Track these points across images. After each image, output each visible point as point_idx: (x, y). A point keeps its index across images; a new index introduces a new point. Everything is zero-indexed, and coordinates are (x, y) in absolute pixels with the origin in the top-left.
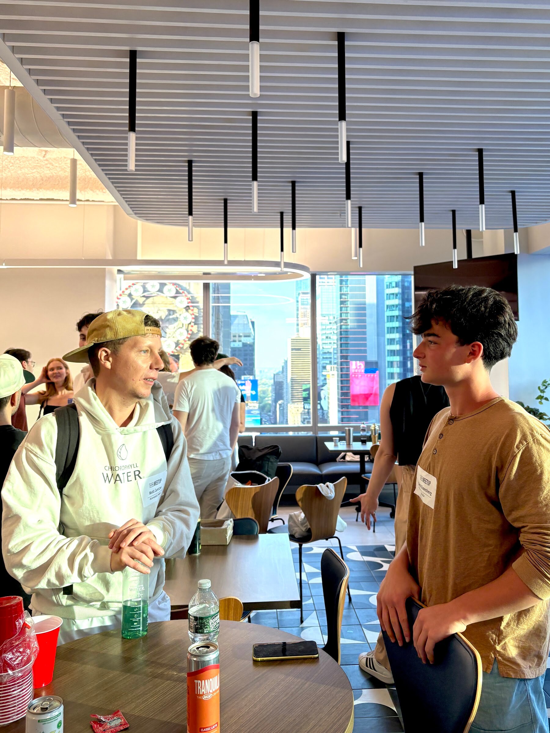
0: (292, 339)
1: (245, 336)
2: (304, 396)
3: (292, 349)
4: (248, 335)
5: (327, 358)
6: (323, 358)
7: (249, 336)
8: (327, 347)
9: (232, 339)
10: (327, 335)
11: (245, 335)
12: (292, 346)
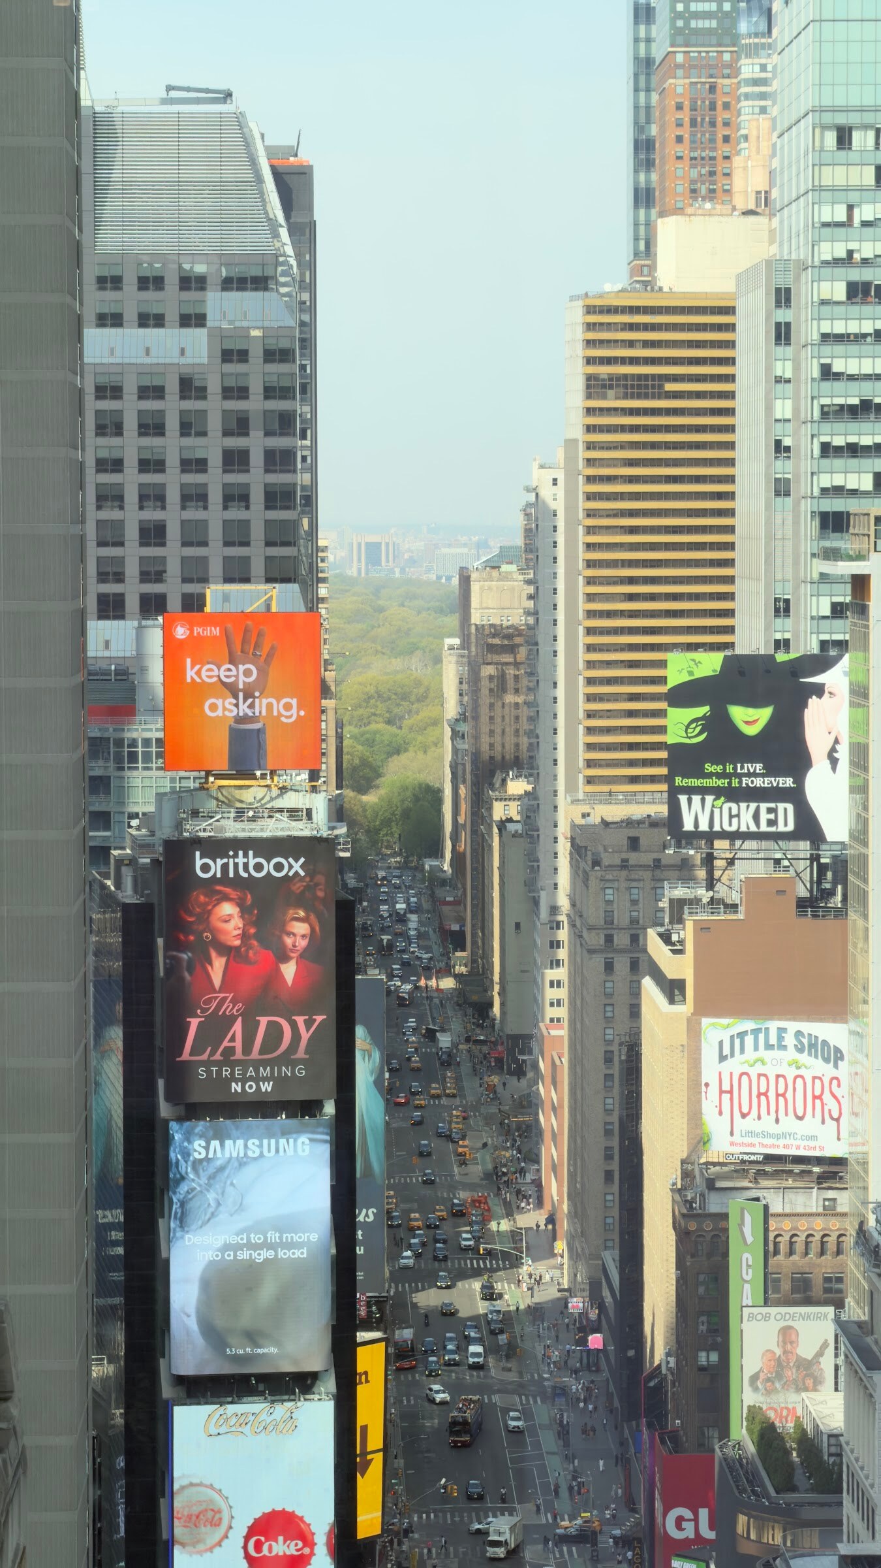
0: (590, 310)
1: (228, 284)
2: (675, 736)
3: (594, 387)
4: (256, 272)
5: (853, 450)
6: (826, 449)
7: (260, 283)
8: (853, 369)
9: (94, 300)
10: (857, 275)
11: (236, 272)
12: (589, 361)
